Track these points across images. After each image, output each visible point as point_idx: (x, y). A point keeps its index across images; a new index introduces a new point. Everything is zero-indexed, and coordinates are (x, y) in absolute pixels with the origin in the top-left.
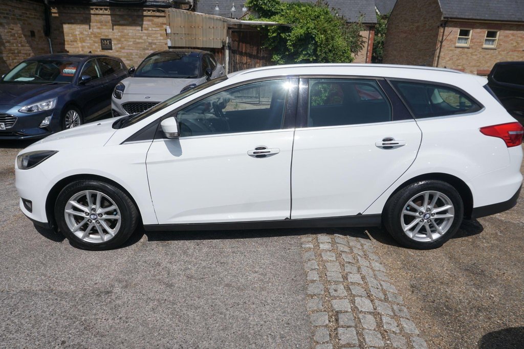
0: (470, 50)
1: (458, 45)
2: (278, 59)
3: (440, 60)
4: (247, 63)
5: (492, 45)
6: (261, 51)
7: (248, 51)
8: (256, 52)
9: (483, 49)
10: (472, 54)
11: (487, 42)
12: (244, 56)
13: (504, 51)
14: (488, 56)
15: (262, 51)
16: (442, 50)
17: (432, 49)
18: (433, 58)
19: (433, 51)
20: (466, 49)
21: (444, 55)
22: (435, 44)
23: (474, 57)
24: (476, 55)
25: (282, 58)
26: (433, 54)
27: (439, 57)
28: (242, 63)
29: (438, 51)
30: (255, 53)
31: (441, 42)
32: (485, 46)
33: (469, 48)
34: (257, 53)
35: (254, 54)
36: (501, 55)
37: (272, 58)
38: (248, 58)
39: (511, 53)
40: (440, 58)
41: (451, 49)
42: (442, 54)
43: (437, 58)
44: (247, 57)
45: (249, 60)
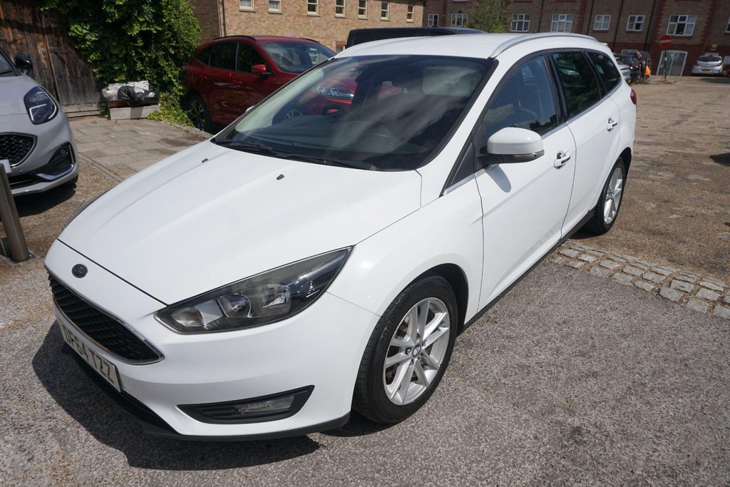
0: (257, 16)
1: (242, 8)
2: (85, 31)
3: (227, 29)
4: (15, 41)
5: (277, 8)
6: (40, 18)
7: (13, 16)
8: (30, 18)
9: (269, 13)
10: (259, 19)
11: (272, 5)
12: (6, 27)
13: (290, 16)
14: (276, 23)
15: (43, 18)
16: (226, 14)
17: (212, 14)
18: (218, 27)
19: (214, 16)
20: (252, 14)
21: (230, 22)
22: (216, 7)
23: (263, 24)
24: (264, 21)
25: (90, 30)
26: (217, 21)
27: (224, 25)
28: (6, 41)
29: (222, 16)
30: (28, 20)
31: (223, 4)
32: (271, 10)
33: (254, 12)
34: (34, 19)
35: (26, 22)
36: (288, 21)
37: (69, 30)
38: (16, 30)
39: (297, 19)
40: (227, 26)
41: (236, 13)
42: (227, 21)
43: (222, 26)
44: (12, 28)
45: (19, 36)
